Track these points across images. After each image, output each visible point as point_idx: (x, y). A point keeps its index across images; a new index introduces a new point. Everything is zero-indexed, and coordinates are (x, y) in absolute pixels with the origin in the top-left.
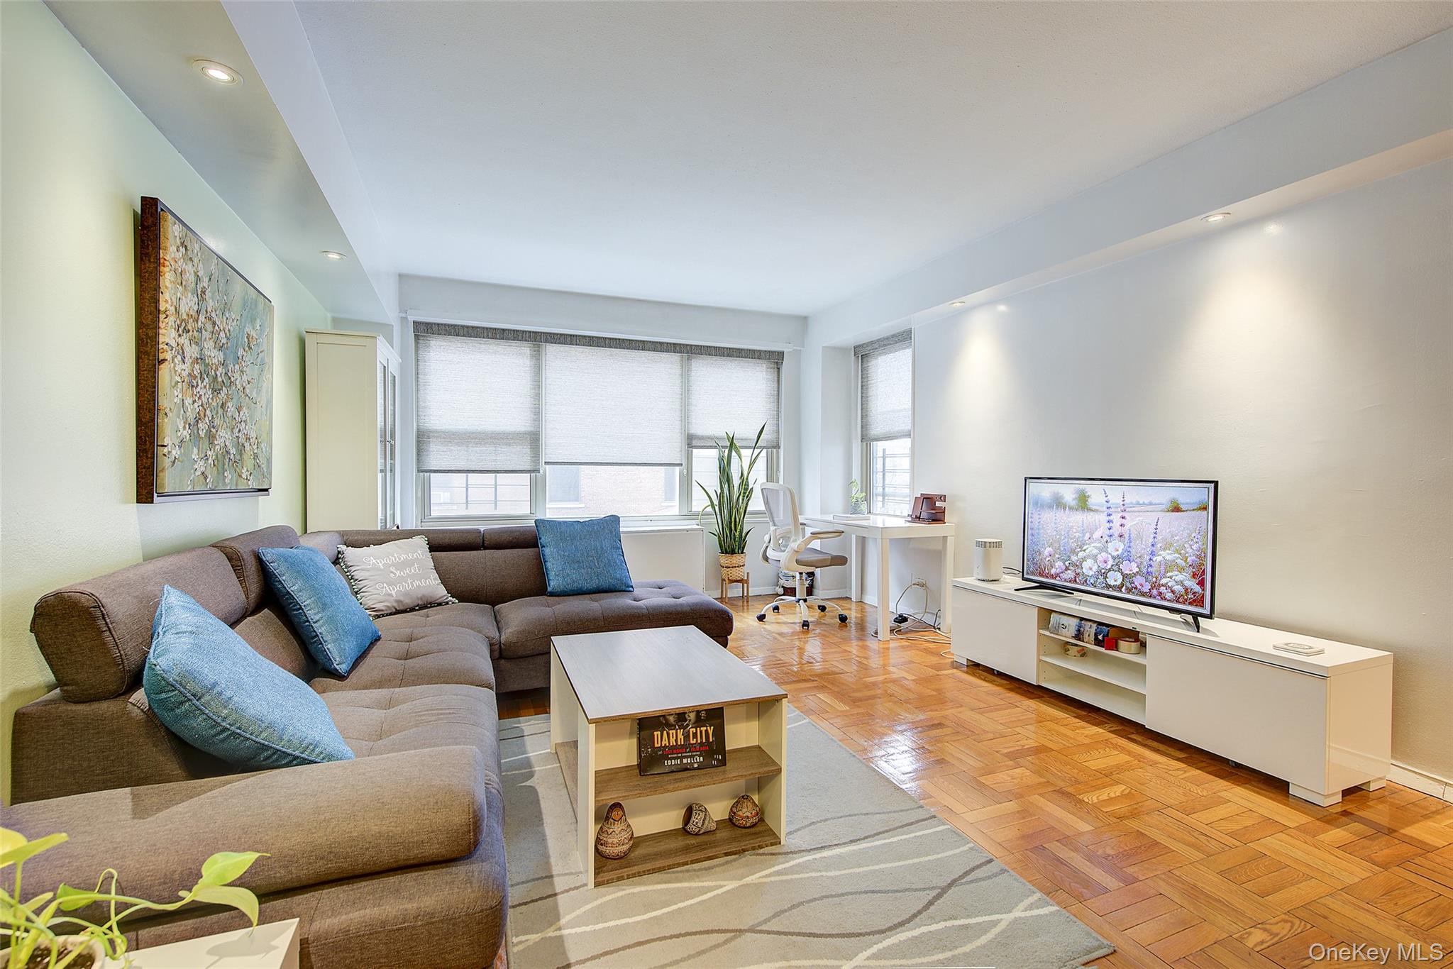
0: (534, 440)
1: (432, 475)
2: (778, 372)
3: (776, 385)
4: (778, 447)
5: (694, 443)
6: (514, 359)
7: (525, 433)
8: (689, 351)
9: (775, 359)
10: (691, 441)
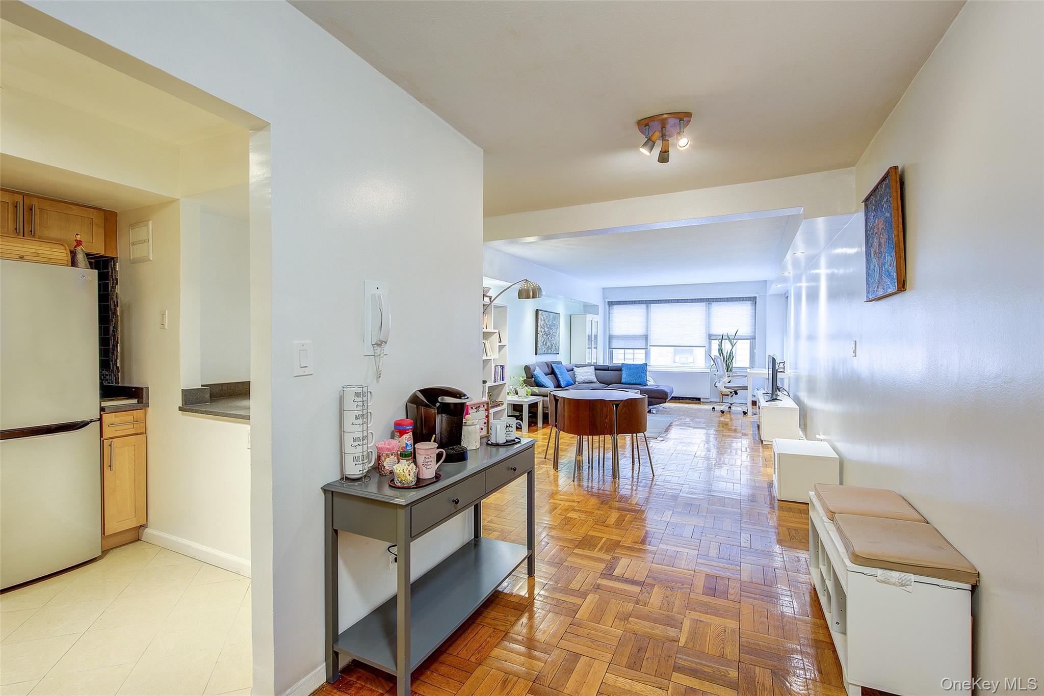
0: (646, 337)
1: (614, 350)
2: (755, 306)
3: (754, 311)
4: (755, 339)
5: (712, 338)
6: (640, 310)
7: (643, 335)
8: (709, 301)
9: (753, 300)
10: (710, 337)
